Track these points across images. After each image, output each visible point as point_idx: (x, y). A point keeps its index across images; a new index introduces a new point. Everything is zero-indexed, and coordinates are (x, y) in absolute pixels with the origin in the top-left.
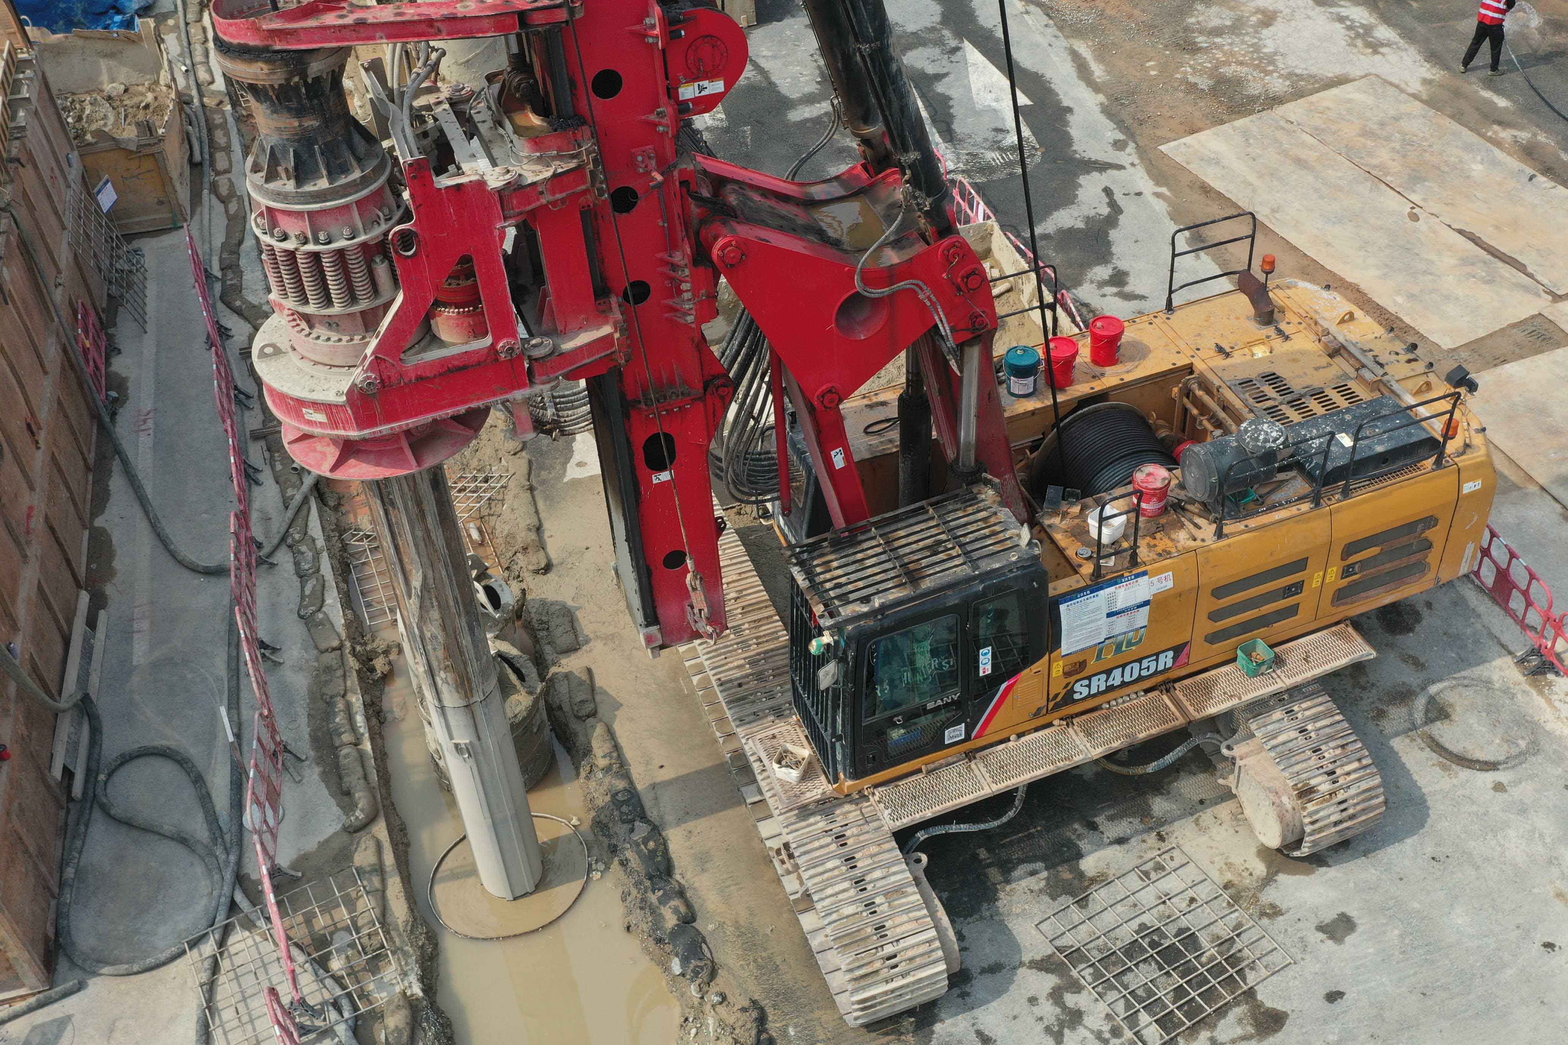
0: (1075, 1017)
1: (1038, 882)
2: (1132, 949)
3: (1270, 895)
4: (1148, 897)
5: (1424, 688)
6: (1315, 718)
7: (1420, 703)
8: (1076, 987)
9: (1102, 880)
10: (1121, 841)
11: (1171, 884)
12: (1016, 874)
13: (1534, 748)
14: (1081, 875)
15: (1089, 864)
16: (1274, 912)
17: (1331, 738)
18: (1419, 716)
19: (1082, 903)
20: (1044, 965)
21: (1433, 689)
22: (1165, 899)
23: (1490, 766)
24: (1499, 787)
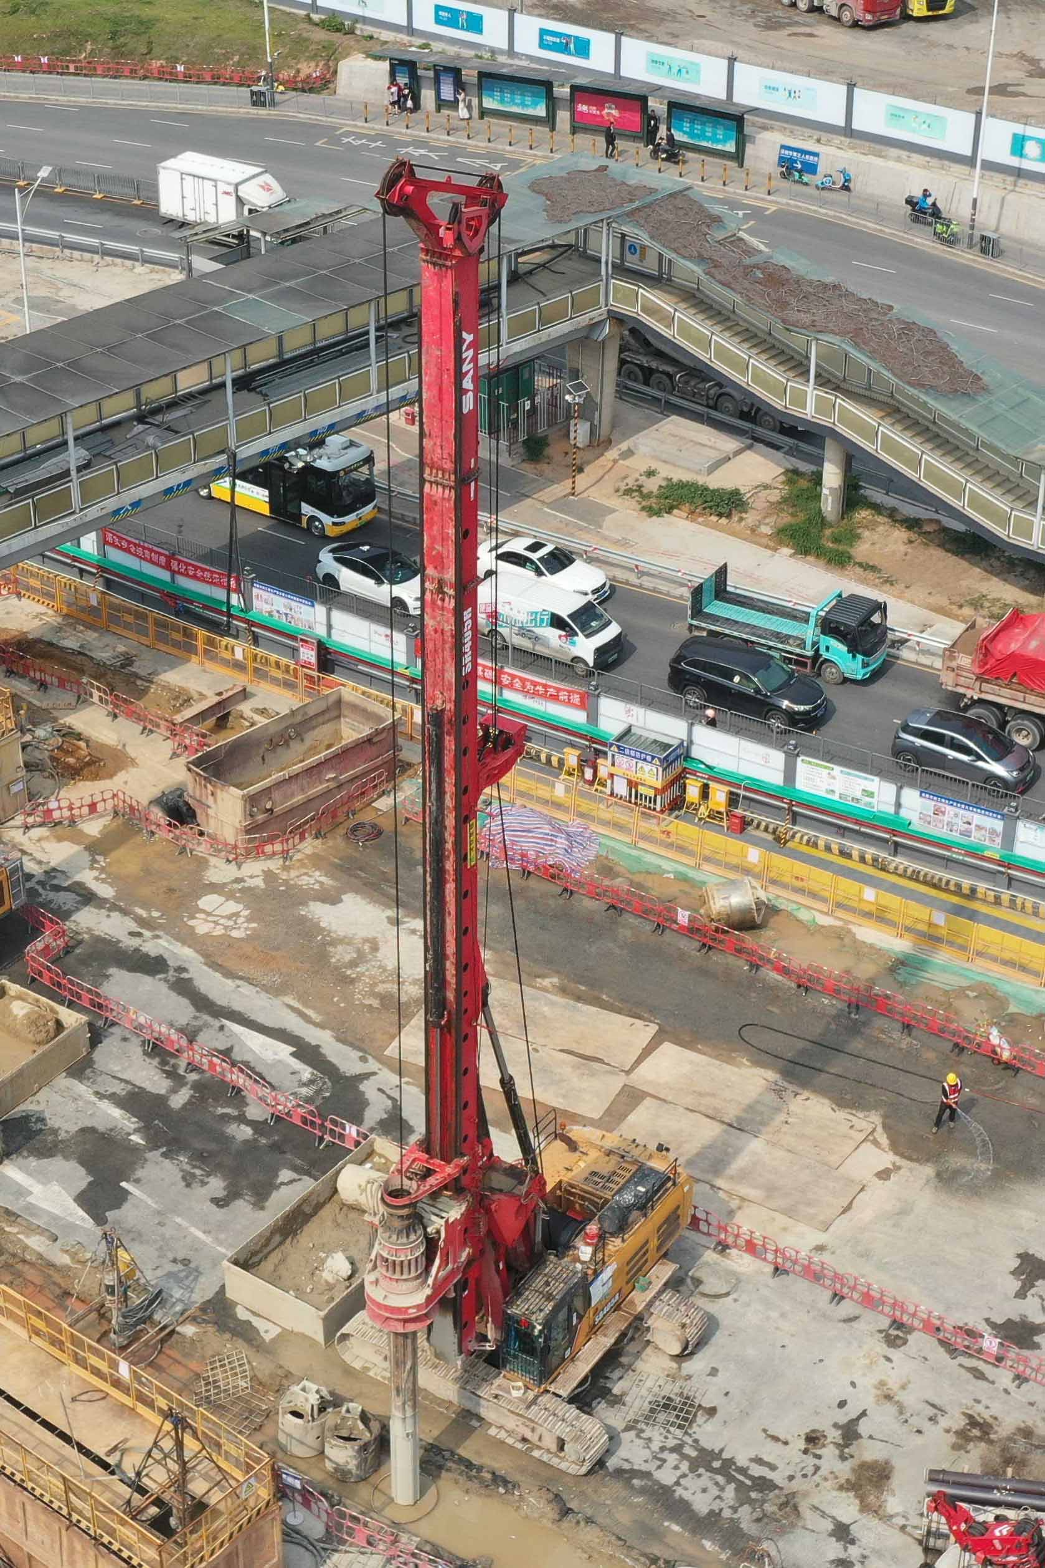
0: (650, 1439)
1: (603, 1405)
2: (652, 1411)
3: (684, 1372)
4: (644, 1392)
5: (687, 1275)
6: (670, 1299)
7: (689, 1281)
8: (642, 1431)
9: (624, 1394)
10: (621, 1378)
11: (649, 1383)
12: (594, 1405)
13: (739, 1281)
14: (616, 1396)
15: (616, 1390)
16: (689, 1377)
17: (679, 1304)
18: (692, 1287)
19: (624, 1404)
20: (628, 1428)
21: (690, 1274)
22: (650, 1390)
23: (727, 1294)
24: (735, 1300)
